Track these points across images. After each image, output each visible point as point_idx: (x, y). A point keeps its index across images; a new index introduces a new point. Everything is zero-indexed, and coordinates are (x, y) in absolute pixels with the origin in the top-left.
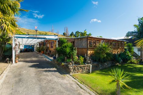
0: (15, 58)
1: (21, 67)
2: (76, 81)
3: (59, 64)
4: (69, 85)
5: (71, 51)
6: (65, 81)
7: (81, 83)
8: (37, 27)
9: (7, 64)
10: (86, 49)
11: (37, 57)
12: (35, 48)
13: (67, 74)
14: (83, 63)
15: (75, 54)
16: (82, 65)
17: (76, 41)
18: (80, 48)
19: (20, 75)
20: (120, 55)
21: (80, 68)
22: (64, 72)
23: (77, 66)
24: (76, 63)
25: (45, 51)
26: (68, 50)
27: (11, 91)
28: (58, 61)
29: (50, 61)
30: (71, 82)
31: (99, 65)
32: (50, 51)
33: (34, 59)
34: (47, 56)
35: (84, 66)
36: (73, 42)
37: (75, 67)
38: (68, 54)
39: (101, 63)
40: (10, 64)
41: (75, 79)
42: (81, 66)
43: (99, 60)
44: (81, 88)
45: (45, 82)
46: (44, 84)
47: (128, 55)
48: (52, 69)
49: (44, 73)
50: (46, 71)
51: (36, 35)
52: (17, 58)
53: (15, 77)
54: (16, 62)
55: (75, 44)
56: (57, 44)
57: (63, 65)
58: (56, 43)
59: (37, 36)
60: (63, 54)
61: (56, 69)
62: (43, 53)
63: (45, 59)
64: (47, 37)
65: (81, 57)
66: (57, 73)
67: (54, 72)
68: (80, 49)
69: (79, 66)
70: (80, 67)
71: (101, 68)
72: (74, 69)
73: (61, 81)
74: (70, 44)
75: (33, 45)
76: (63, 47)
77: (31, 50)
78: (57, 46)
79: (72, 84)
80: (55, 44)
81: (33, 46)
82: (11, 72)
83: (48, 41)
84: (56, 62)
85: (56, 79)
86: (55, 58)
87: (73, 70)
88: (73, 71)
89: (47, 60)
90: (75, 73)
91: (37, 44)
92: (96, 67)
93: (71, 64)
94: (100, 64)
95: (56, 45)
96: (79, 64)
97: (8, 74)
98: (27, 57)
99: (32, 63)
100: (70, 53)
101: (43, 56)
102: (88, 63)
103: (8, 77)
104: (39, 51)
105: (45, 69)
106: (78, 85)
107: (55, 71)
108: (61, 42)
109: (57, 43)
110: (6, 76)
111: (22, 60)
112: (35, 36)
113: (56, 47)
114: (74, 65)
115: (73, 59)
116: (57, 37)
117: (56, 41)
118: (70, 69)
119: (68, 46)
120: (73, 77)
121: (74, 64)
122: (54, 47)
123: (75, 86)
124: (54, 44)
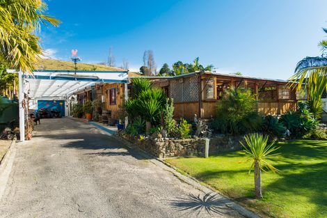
0: (25, 128)
1: (44, 148)
2: (172, 170)
3: (132, 140)
4: (155, 176)
5: (160, 108)
6: (147, 170)
7: (182, 174)
8: (77, 51)
9: (6, 141)
10: (198, 104)
11: (75, 127)
12: (66, 108)
13: (152, 158)
14: (189, 134)
15: (170, 114)
16: (187, 140)
17: (172, 85)
18: (182, 101)
19: (44, 161)
20: (284, 119)
21: (182, 145)
22: (145, 156)
23: (174, 142)
24: (172, 135)
25: (95, 113)
26: (153, 106)
27: (35, 186)
28: (129, 133)
29: (109, 134)
30: (161, 172)
31: (228, 141)
32: (109, 113)
33: (69, 131)
34: (101, 124)
35: (190, 142)
36: (167, 88)
37: (169, 143)
38: (153, 116)
39: (233, 135)
40: (14, 141)
41: (170, 166)
42: (184, 140)
43: (229, 128)
44: (182, 181)
45: (103, 171)
46: (101, 174)
47: (305, 119)
48: (116, 150)
49: (100, 157)
50: (103, 154)
51: (75, 72)
52: (30, 129)
53: (36, 164)
54: (27, 138)
55: (171, 92)
56: (126, 94)
57: (143, 141)
58: (124, 91)
59: (77, 74)
60: (142, 115)
61: (126, 151)
62: (91, 119)
63: (96, 130)
64: (102, 76)
65: (185, 121)
66: (130, 158)
67: (121, 156)
68: (182, 105)
69: (180, 140)
70: (182, 143)
71: (233, 148)
72: (168, 148)
73: (137, 169)
74: (157, 91)
75: (60, 99)
76: (142, 99)
77: (57, 113)
78: (127, 98)
79: (162, 175)
80: (121, 93)
81: (61, 104)
82: (22, 156)
83: (102, 87)
84: (124, 136)
85: (126, 167)
86: (121, 127)
87: (164, 149)
88: (166, 152)
89: (103, 133)
90: (170, 156)
91: (73, 98)
92: (222, 144)
93: (161, 136)
94: (230, 139)
95: (124, 96)
96: (180, 137)
97: (16, 160)
98: (50, 128)
99: (66, 139)
100: (157, 111)
101: (91, 126)
102: (201, 135)
103: (18, 165)
104: (79, 113)
105: (101, 151)
106: (177, 176)
107: (123, 154)
108: (135, 88)
109: (126, 90)
110: (15, 164)
111: (40, 133)
112: (73, 74)
113: (124, 100)
114: (168, 139)
115: (164, 127)
116: (125, 77)
117: (123, 86)
118: (159, 146)
119: (152, 95)
120: (165, 164)
121: (168, 137)
122: (119, 102)
123: (168, 178)
124: (119, 93)
